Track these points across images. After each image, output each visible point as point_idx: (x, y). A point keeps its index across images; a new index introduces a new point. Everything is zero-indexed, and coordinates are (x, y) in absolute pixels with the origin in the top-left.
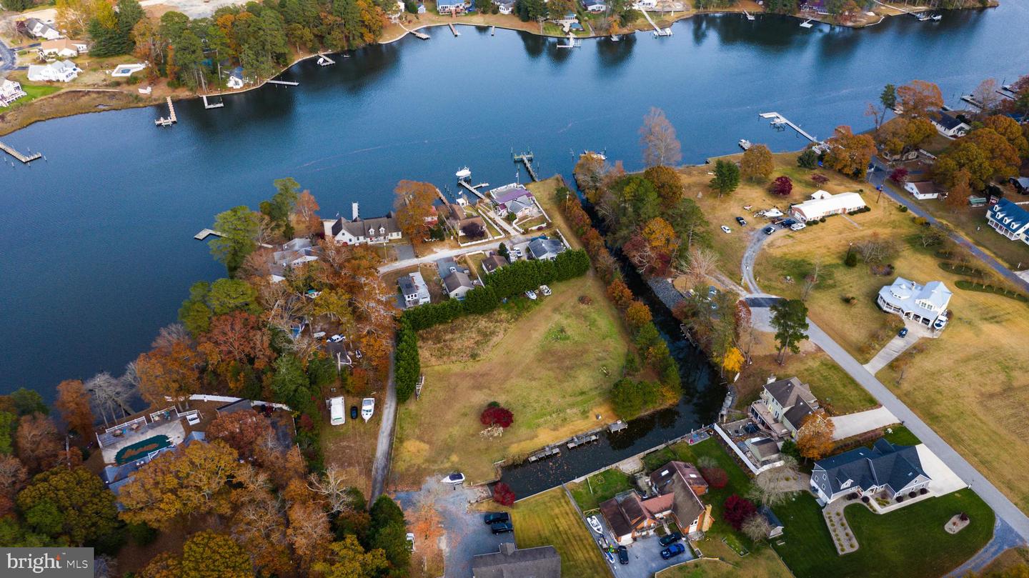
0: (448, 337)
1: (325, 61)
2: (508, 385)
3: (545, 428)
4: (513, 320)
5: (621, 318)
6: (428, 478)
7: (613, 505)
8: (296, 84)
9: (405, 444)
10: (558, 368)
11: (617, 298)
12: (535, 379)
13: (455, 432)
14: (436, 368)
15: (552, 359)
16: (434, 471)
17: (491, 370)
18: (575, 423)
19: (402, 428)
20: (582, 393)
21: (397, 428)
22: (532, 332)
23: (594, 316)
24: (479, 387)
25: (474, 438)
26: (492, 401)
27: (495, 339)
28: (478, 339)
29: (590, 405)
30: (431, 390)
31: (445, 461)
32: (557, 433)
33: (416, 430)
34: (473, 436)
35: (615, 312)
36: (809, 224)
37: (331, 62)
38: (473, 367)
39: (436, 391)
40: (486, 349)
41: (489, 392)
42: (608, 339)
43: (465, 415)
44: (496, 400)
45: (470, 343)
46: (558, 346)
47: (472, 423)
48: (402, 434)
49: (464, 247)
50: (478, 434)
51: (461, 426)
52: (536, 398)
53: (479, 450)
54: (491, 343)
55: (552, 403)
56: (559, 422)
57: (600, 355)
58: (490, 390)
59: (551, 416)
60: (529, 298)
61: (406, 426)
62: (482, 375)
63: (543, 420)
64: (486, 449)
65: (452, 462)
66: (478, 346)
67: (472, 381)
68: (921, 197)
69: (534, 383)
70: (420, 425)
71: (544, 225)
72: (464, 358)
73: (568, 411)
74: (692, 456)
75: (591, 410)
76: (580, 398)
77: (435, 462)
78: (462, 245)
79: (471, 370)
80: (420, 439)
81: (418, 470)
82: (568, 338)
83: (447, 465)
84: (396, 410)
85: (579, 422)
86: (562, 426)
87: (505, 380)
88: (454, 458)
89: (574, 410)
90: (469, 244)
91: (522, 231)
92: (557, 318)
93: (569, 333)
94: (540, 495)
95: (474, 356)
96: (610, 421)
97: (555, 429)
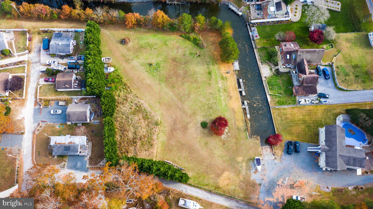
0: (131, 135)
2: (189, 112)
3: (229, 103)
4: (129, 90)
5: (149, 29)
6: (252, 178)
9: (221, 186)
10: (183, 79)
12: (189, 94)
13: (219, 154)
14: (159, 151)
15: (174, 79)
16: (247, 173)
17: (172, 118)
18: (229, 85)
19: (207, 185)
20: (210, 73)
21: (205, 187)
22: (144, 82)
23: (142, 42)
24: (185, 128)
25: (227, 143)
26: (200, 124)
27: (146, 106)
28: (141, 117)
29: (218, 73)
30: (178, 159)
31: (240, 165)
32: (233, 97)
33: (211, 176)
34: (224, 144)
35: (142, 30)
39: (179, 157)
40: (153, 114)
41: (191, 124)
42: (167, 43)
43: (206, 143)
44: (200, 122)
45: (143, 123)
46: (163, 72)
47: (214, 142)
48: (212, 186)
49: (25, 96)
50: (224, 140)
51: (215, 149)
52: (205, 99)
53: (236, 143)
54: (149, 109)
55: (213, 92)
56: (226, 93)
57: (180, 52)
58: (189, 123)
59: (221, 96)
61: (206, 182)
62: (175, 124)
63: (223, 102)
64: (237, 139)
65: (243, 161)
66: (148, 119)
67: (178, 131)
69: (192, 96)
70: (207, 173)
72: (157, 130)
73: (220, 86)
74: (267, 41)
75: (222, 74)
76: (213, 76)
77: (240, 171)
78: (24, 97)
79: (167, 129)
80: (219, 176)
81: (244, 183)
83: (244, 164)
84: (190, 185)
85: (228, 84)
86: (229, 93)
87: (184, 112)
88: (240, 159)
89: (220, 82)
90: (24, 91)
91: (26, 52)
92: (135, 63)
93: (154, 61)
94: (275, 121)
95: (157, 124)
96: (232, 68)
97: (231, 98)
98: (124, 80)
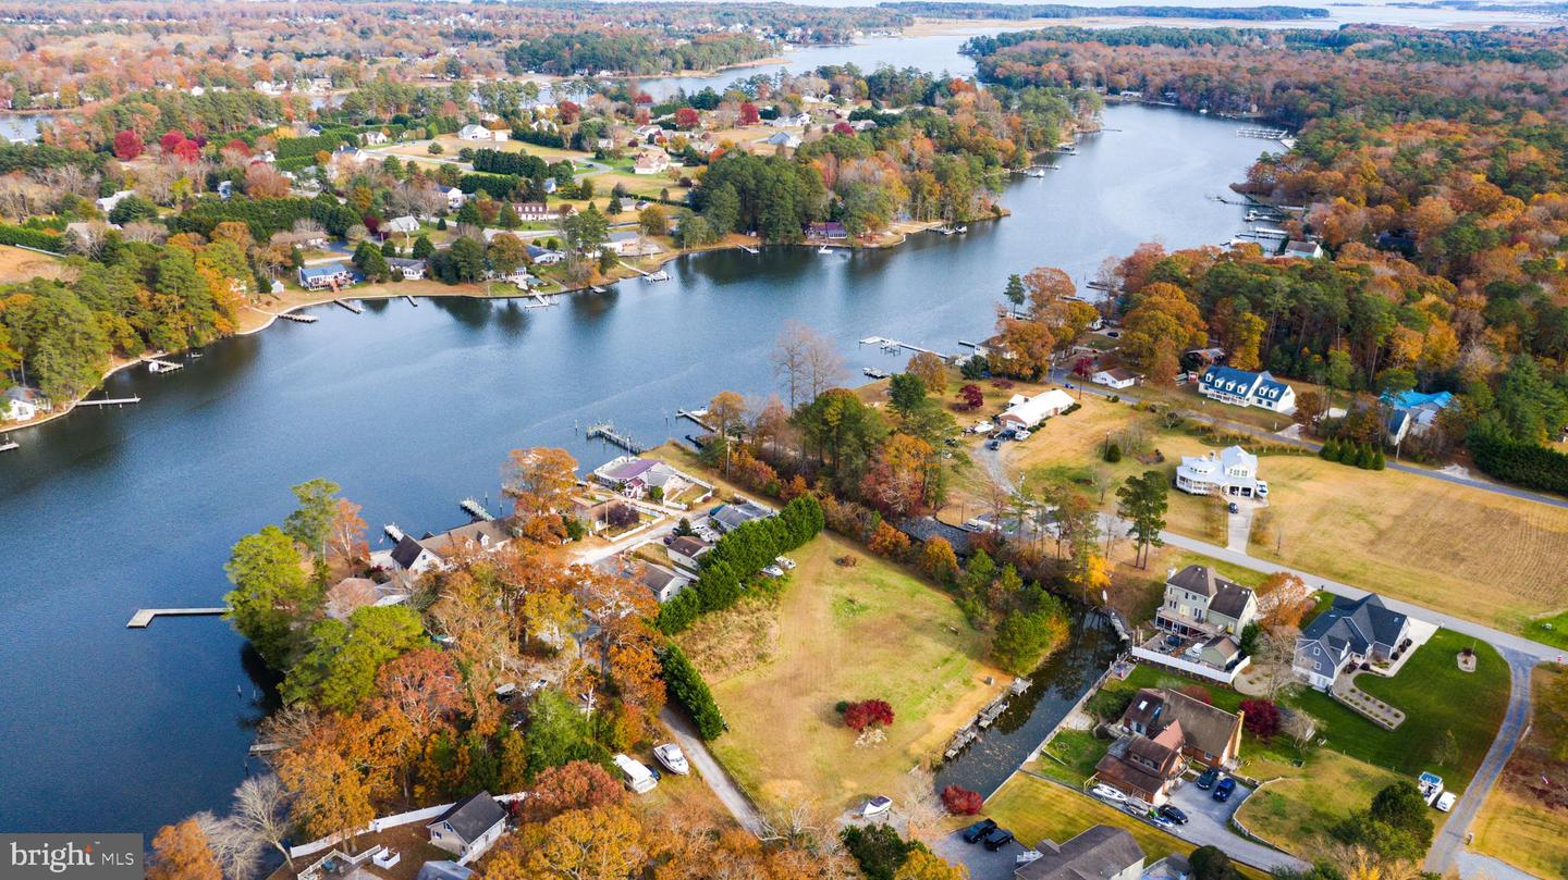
0: (701, 645)
1: (161, 366)
2: (840, 679)
3: (934, 714)
4: (773, 605)
5: (910, 570)
7: (1113, 764)
8: (137, 400)
9: (764, 789)
10: (886, 642)
11: (891, 547)
12: (869, 663)
13: (821, 754)
15: (868, 635)
17: (798, 669)
18: (966, 697)
19: (739, 771)
20: (946, 661)
22: (811, 612)
23: (874, 576)
24: (802, 692)
25: (853, 753)
27: (772, 632)
28: (748, 637)
29: (966, 671)
30: (738, 715)
31: (840, 791)
32: (955, 714)
33: (764, 768)
34: (849, 750)
35: (896, 567)
36: (1032, 430)
37: (173, 366)
38: (770, 673)
39: (745, 713)
40: (772, 646)
41: (821, 693)
43: (814, 729)
44: (840, 699)
45: (743, 644)
46: (861, 619)
47: (833, 736)
48: (747, 778)
49: (618, 541)
50: (855, 747)
51: (821, 744)
52: (893, 681)
53: (873, 764)
54: (773, 637)
55: (919, 682)
56: (945, 701)
57: (926, 614)
58: (820, 690)
59: (929, 697)
60: (771, 575)
61: (743, 768)
62: (794, 678)
63: (924, 704)
64: (882, 761)
65: (853, 789)
66: (756, 644)
67: (786, 688)
68: (1120, 385)
69: (873, 667)
70: (762, 760)
71: (710, 494)
72: (750, 664)
73: (946, 686)
75: (972, 676)
76: (949, 666)
78: (614, 539)
79: (772, 675)
80: (779, 776)
82: (864, 608)
84: (711, 753)
85: (969, 694)
86: (953, 704)
87: (830, 675)
88: (849, 784)
89: (953, 683)
90: (624, 535)
91: (684, 506)
92: (829, 589)
93: (861, 600)
94: (1003, 790)
95: (761, 657)
96: (1007, 682)
97: (948, 712)
98: (781, 594)
